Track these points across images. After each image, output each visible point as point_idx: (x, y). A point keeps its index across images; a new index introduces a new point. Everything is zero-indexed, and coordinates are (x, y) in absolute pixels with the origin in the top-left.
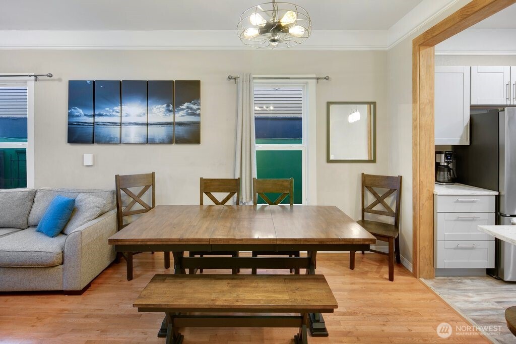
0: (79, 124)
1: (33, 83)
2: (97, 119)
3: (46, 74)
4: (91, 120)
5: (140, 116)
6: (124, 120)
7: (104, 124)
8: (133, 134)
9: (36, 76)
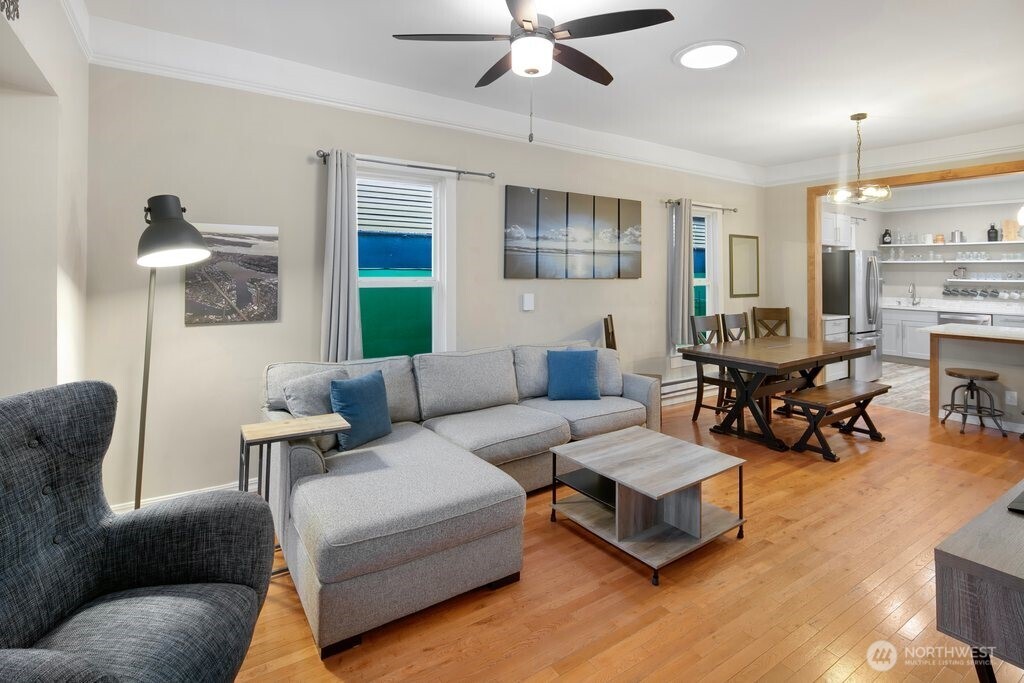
0: (520, 249)
1: (455, 181)
2: (542, 244)
3: (487, 173)
4: (533, 245)
5: (587, 242)
6: (572, 246)
7: (550, 251)
8: (580, 265)
9: (460, 172)
